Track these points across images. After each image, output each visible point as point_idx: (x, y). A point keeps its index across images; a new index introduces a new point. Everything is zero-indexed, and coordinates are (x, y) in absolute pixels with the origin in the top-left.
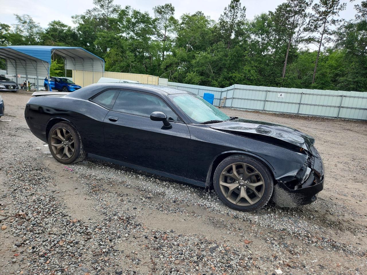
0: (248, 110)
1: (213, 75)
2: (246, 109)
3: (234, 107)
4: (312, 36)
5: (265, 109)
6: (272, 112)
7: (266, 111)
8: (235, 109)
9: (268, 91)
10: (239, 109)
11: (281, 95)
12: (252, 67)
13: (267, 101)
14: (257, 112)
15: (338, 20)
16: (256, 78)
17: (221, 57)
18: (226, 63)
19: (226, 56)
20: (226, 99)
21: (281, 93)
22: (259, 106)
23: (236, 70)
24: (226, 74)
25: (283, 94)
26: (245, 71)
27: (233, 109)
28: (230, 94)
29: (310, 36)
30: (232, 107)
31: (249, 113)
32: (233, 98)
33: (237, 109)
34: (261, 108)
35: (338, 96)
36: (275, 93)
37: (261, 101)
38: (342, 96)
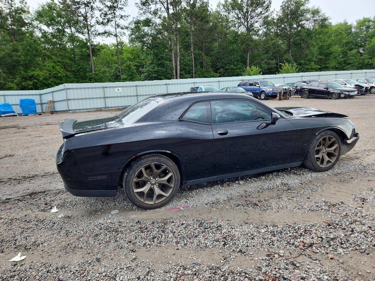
0: (90, 110)
1: (4, 75)
2: (87, 109)
3: (72, 110)
4: (107, 30)
5: (107, 106)
6: (114, 108)
7: (108, 107)
8: (74, 111)
9: (105, 87)
10: (78, 111)
11: (118, 90)
12: (55, 62)
13: (107, 97)
14: (99, 110)
15: (125, 16)
16: (64, 74)
17: (9, 52)
18: (20, 59)
19: (16, 50)
20: (54, 102)
21: (117, 88)
22: (100, 104)
23: (35, 67)
24: (23, 72)
25: (120, 89)
26: (48, 68)
27: (71, 112)
28: (58, 96)
29: (105, 30)
30: (70, 110)
31: (91, 113)
32: (68, 100)
33: (77, 111)
34: (103, 106)
35: (163, 85)
36: (112, 89)
37: (100, 98)
38: (166, 84)
